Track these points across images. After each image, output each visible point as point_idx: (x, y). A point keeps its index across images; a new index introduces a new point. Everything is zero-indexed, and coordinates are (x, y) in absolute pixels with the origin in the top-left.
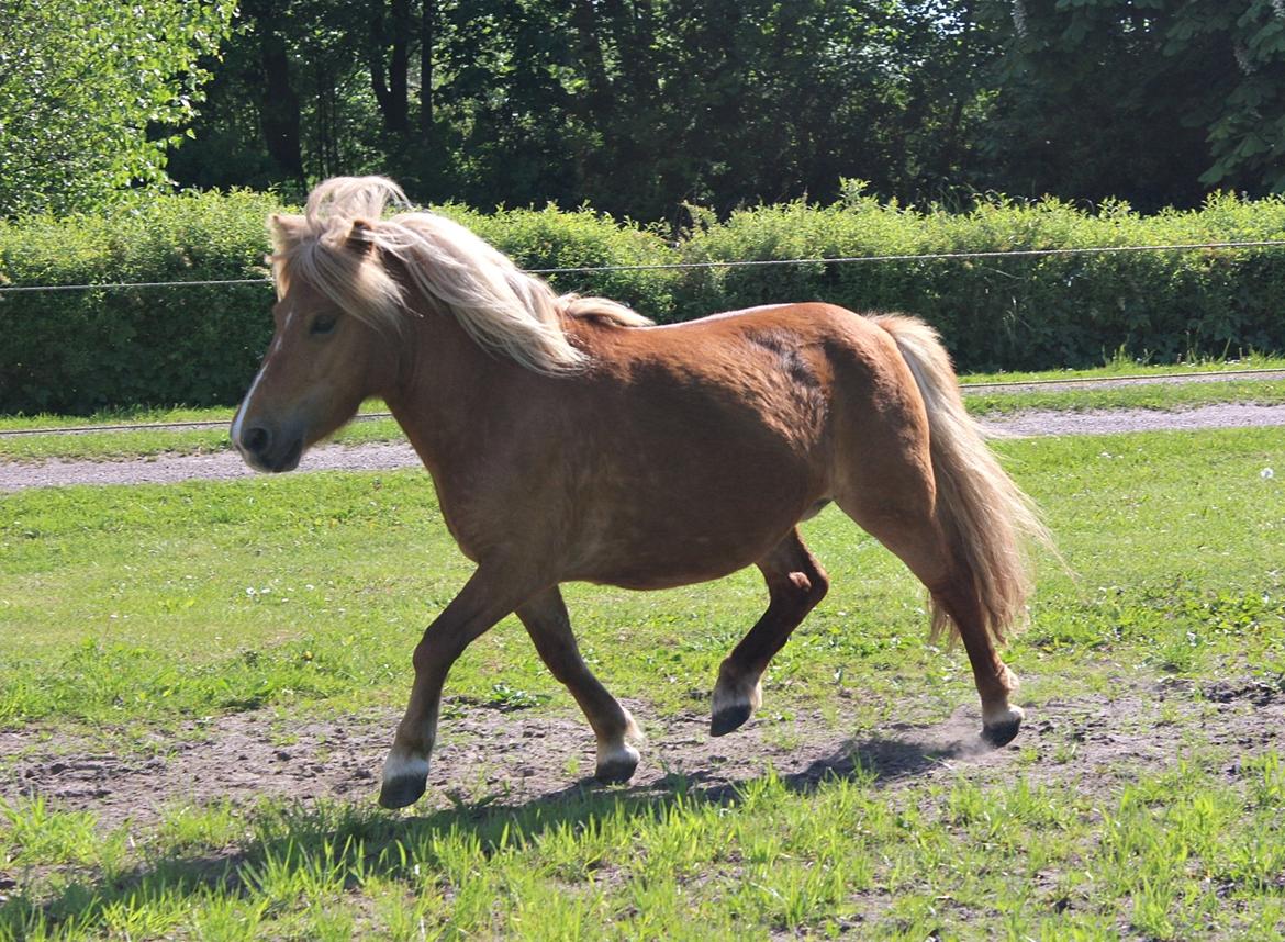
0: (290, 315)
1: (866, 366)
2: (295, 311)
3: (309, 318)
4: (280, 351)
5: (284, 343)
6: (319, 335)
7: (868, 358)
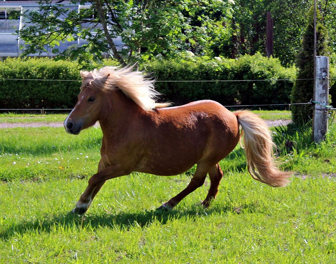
0: (83, 96)
1: (224, 126)
2: (84, 96)
3: (88, 97)
4: (79, 105)
5: (80, 102)
6: (90, 102)
7: (226, 124)
